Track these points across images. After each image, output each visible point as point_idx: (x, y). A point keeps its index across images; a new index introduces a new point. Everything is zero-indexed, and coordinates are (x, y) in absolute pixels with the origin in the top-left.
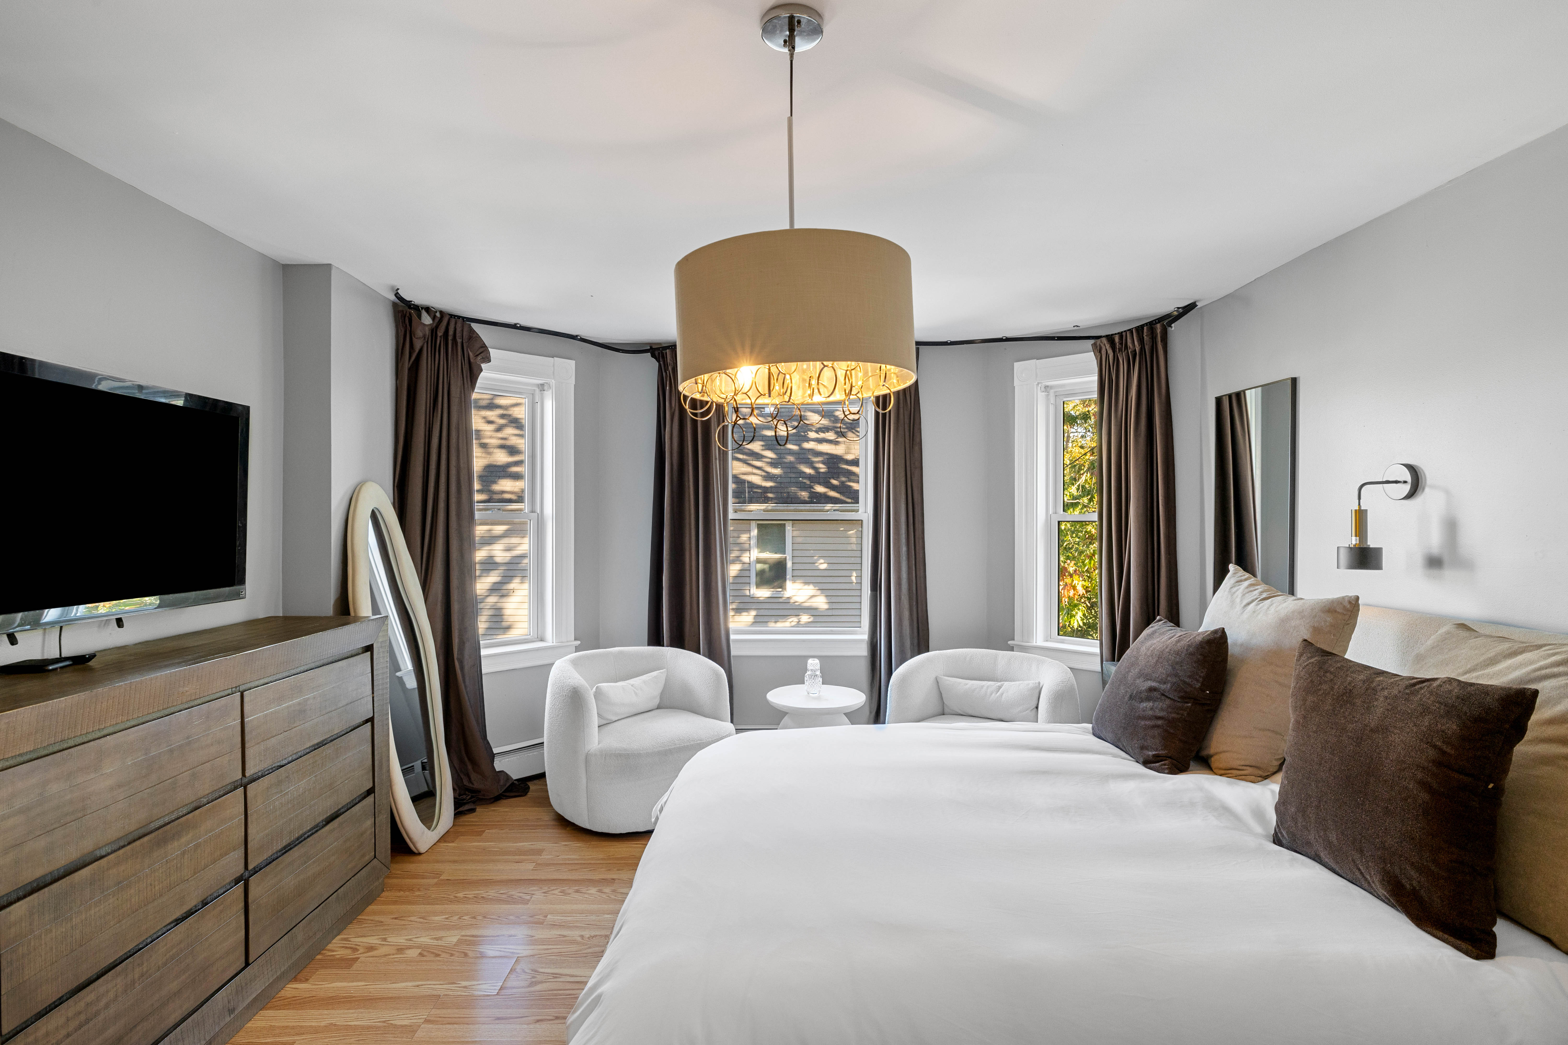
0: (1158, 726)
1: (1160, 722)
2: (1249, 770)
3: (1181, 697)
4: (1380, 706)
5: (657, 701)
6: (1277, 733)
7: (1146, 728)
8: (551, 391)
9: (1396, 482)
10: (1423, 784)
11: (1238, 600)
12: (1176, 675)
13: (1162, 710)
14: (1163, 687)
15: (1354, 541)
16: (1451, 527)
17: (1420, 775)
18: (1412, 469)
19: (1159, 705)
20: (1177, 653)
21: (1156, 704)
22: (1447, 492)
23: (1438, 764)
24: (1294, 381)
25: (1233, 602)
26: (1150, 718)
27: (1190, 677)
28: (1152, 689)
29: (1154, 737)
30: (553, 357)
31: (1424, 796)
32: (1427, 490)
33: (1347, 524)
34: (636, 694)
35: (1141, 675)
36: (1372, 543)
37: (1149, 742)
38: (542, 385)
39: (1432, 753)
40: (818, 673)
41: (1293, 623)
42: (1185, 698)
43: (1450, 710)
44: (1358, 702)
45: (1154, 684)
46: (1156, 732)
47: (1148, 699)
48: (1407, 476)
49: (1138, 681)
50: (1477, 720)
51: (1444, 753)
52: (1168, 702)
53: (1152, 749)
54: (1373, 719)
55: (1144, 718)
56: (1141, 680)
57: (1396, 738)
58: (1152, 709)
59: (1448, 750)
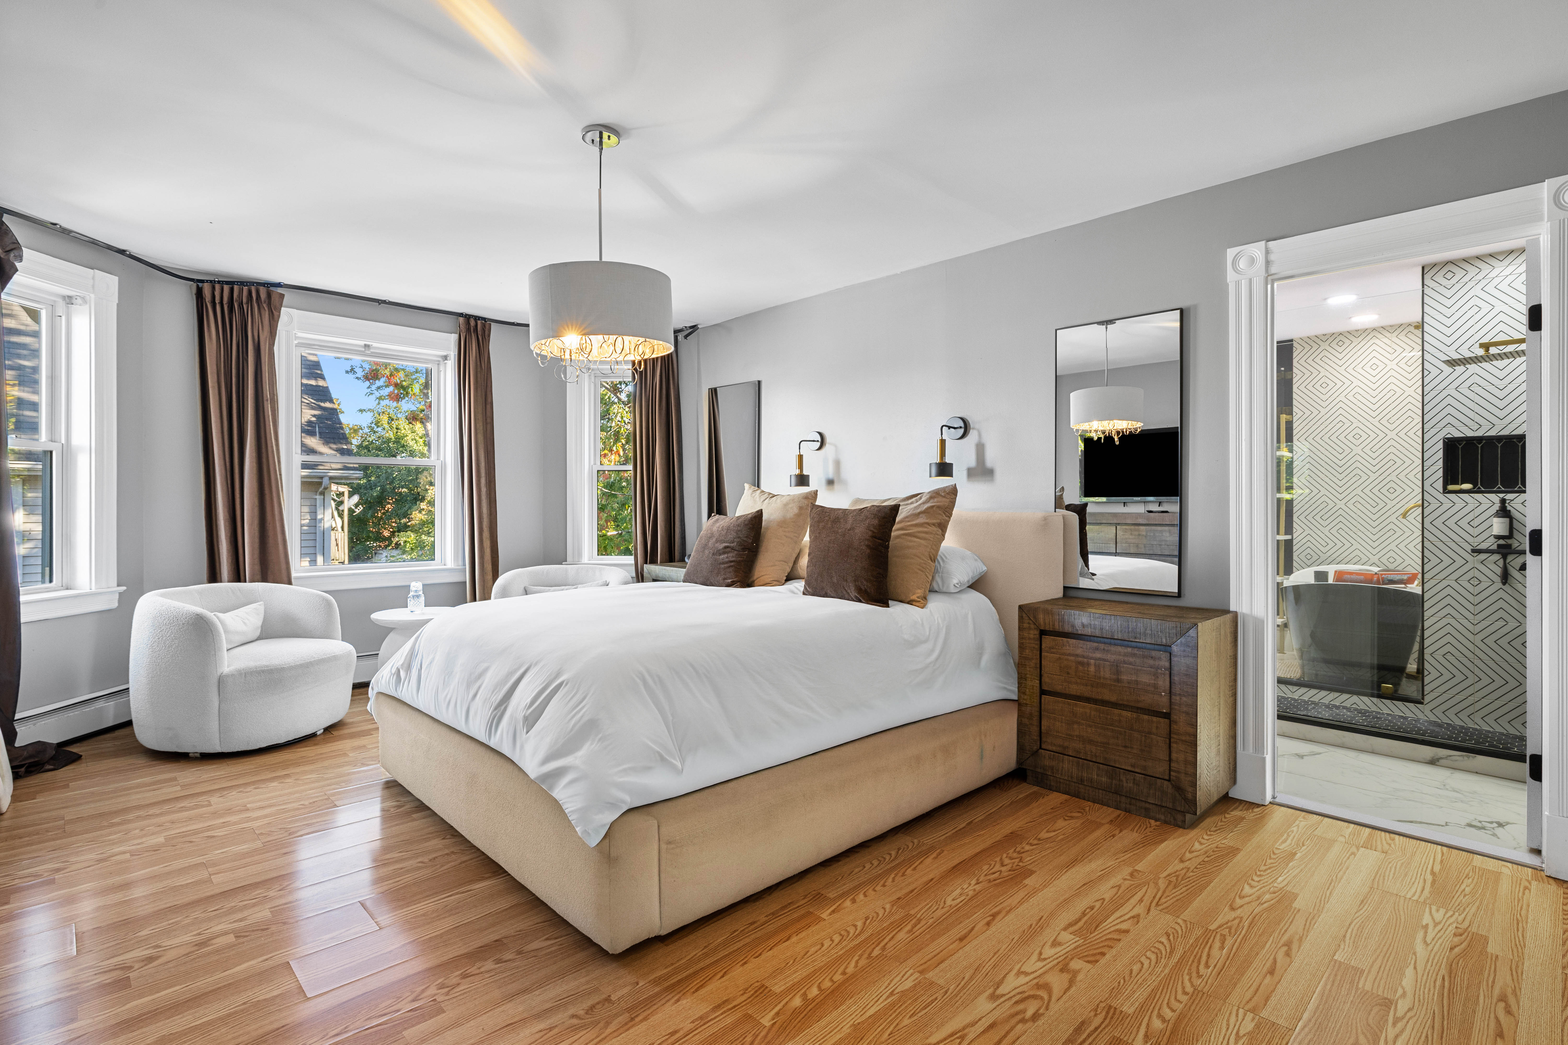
0: (732, 566)
1: (732, 564)
2: (775, 583)
3: (743, 549)
4: (850, 520)
5: (258, 633)
6: (785, 562)
7: (725, 569)
8: (87, 306)
9: (814, 441)
10: (868, 546)
11: (758, 499)
12: (739, 537)
13: (733, 557)
14: (732, 545)
15: (798, 472)
16: (838, 464)
17: (867, 543)
18: (820, 434)
19: (730, 555)
20: (738, 525)
21: (729, 555)
22: (836, 446)
23: (873, 537)
24: (759, 382)
25: (755, 501)
26: (727, 563)
27: (746, 537)
28: (726, 547)
29: (730, 572)
30: (92, 269)
31: (868, 551)
32: (827, 445)
33: (794, 462)
34: (244, 623)
35: (717, 541)
36: (805, 473)
37: (728, 575)
38: (70, 297)
39: (870, 533)
40: (421, 593)
41: (790, 506)
42: (744, 549)
43: (875, 516)
44: (842, 520)
45: (726, 544)
46: (731, 569)
47: (724, 553)
48: (818, 438)
49: (716, 545)
50: (884, 518)
51: (873, 532)
52: (736, 552)
53: (730, 579)
54: (848, 526)
55: (723, 563)
56: (718, 544)
57: (857, 531)
58: (727, 558)
59: (875, 531)
